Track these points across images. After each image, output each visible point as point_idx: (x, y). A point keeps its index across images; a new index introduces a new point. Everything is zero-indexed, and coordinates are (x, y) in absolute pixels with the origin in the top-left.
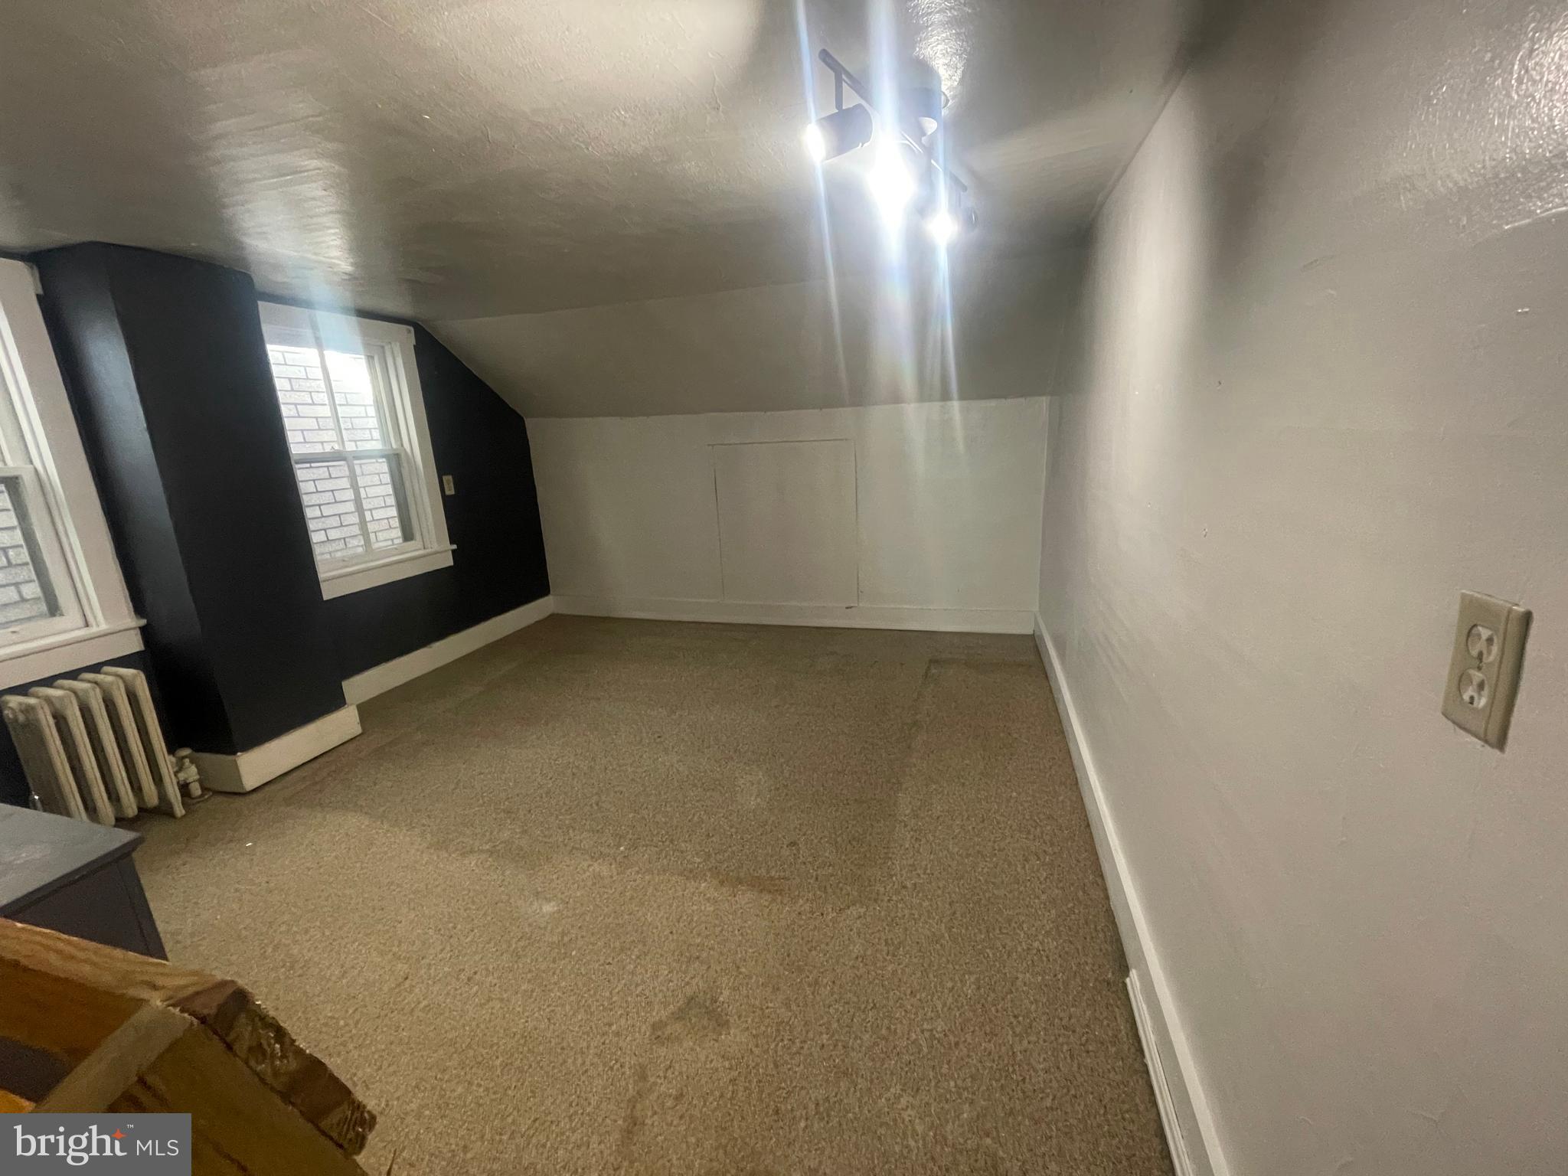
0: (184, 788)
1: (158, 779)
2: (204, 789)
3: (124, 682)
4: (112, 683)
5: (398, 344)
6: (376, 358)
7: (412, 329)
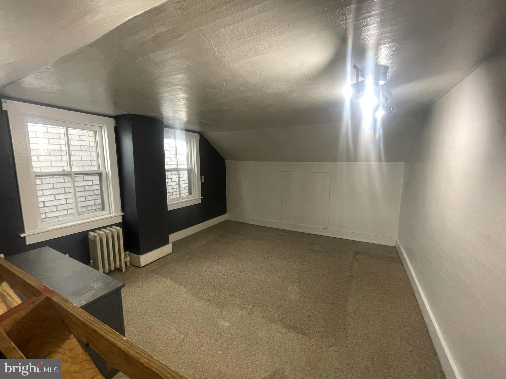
0: (126, 263)
1: (120, 260)
2: (130, 264)
3: (117, 231)
4: (114, 231)
5: (195, 139)
6: (189, 143)
7: (199, 134)
